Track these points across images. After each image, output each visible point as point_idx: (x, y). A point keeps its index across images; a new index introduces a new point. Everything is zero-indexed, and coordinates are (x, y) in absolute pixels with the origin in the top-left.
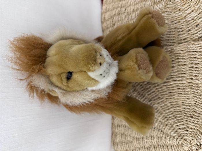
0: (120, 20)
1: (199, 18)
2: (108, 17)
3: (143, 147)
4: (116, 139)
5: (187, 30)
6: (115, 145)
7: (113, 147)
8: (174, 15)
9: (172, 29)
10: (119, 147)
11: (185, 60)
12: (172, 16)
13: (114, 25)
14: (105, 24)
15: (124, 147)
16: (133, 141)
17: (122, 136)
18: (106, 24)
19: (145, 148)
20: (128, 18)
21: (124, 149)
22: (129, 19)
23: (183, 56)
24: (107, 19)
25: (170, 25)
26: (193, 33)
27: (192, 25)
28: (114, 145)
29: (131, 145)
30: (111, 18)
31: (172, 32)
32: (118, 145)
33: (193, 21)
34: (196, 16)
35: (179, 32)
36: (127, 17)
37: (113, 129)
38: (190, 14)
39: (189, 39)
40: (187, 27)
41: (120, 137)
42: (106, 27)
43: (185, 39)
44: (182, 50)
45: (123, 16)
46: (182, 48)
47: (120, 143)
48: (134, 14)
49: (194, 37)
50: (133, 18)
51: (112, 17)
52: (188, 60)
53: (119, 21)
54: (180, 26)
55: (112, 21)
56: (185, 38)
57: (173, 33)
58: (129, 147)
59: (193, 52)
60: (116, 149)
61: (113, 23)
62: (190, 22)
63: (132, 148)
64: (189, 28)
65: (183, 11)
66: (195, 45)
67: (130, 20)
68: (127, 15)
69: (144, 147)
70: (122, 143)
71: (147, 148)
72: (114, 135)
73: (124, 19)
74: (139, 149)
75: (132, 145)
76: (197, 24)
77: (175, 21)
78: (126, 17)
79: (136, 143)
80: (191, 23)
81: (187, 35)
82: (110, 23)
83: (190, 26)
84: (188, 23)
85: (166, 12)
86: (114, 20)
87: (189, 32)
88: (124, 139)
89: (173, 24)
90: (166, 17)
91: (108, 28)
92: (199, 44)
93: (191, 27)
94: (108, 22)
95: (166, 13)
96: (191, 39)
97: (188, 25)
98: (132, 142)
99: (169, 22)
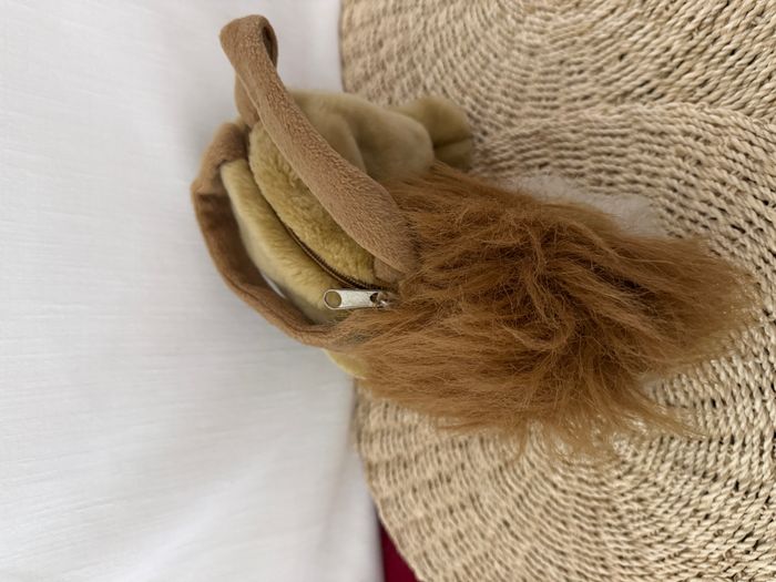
0: (401, 30)
1: (627, 33)
2: (362, 17)
3: (447, 442)
4: (369, 422)
5: (592, 68)
6: (362, 444)
7: (355, 446)
8: (562, 20)
9: (552, 64)
10: (376, 446)
11: (579, 162)
12: (556, 24)
13: (381, 44)
14: (350, 40)
15: (392, 449)
16: (420, 426)
17: (385, 412)
18: (355, 39)
19: (454, 447)
20: (426, 23)
21: (390, 453)
22: (428, 29)
23: (576, 149)
24: (357, 22)
25: (547, 52)
26: (609, 79)
27: (609, 54)
28: (359, 440)
29: (413, 439)
30: (372, 21)
31: (553, 72)
32: (371, 441)
33: (611, 41)
34: (621, 27)
35: (571, 74)
36: (422, 20)
37: (360, 391)
38: (606, 20)
39: (596, 99)
40: (592, 60)
41: (381, 414)
42: (353, 49)
43: (586, 98)
44: (574, 132)
45: (410, 17)
46: (576, 124)
47: (379, 434)
48: (445, 12)
49: (610, 93)
50: (440, 24)
51: (375, 19)
52: (588, 161)
53: (395, 34)
54: (575, 57)
55: (375, 32)
56: (586, 93)
57: (555, 77)
58: (405, 445)
59: (604, 135)
60: (364, 454)
61: (378, 37)
62: (603, 45)
63: (415, 448)
64: (599, 64)
65: (586, 10)
66: (611, 115)
67: (431, 32)
68: (423, 14)
69: (452, 441)
70: (384, 433)
71: (461, 446)
72: (360, 408)
73: (414, 27)
74: (437, 449)
75: (415, 438)
76: (622, 51)
77: (562, 39)
78: (418, 20)
79: (426, 431)
80: (605, 48)
81: (593, 86)
82: (368, 38)
83: (603, 57)
84: (597, 48)
85: (540, 9)
86: (380, 29)
87: (597, 77)
88: (390, 421)
89: (556, 50)
90: (537, 25)
91: (358, 54)
92: (620, 112)
93: (604, 61)
94: (362, 35)
95: (538, 13)
96: (604, 97)
97: (598, 52)
98: (416, 427)
99: (547, 42)
